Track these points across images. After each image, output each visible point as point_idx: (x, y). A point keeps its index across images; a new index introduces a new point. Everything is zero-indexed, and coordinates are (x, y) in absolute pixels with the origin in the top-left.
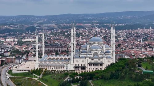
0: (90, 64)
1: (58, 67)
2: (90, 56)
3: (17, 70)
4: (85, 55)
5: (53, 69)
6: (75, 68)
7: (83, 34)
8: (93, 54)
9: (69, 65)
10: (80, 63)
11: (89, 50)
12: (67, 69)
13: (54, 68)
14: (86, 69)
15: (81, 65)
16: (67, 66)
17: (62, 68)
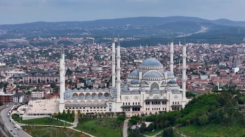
0: (148, 102)
1: (96, 108)
2: (146, 89)
3: (29, 115)
4: (138, 87)
5: (88, 111)
6: (123, 108)
7: (77, 53)
8: (150, 85)
9: (114, 104)
10: (132, 100)
11: (142, 79)
12: (110, 110)
13: (89, 109)
14: (141, 109)
15: (133, 103)
16: (110, 106)
17: (103, 109)
